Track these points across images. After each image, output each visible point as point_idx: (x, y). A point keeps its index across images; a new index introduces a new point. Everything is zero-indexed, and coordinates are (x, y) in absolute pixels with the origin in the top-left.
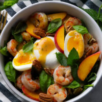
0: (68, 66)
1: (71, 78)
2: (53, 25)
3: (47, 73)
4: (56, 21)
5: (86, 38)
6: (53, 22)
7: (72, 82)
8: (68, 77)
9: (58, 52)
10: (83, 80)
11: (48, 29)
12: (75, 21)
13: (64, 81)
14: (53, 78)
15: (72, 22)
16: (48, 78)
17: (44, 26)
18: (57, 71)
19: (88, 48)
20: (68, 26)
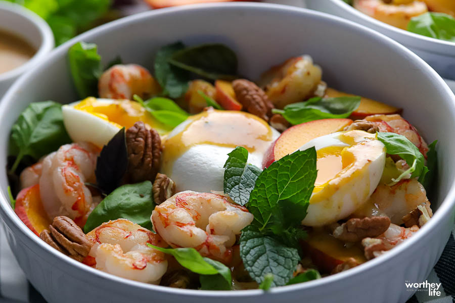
3: (152, 193)
11: (289, 106)
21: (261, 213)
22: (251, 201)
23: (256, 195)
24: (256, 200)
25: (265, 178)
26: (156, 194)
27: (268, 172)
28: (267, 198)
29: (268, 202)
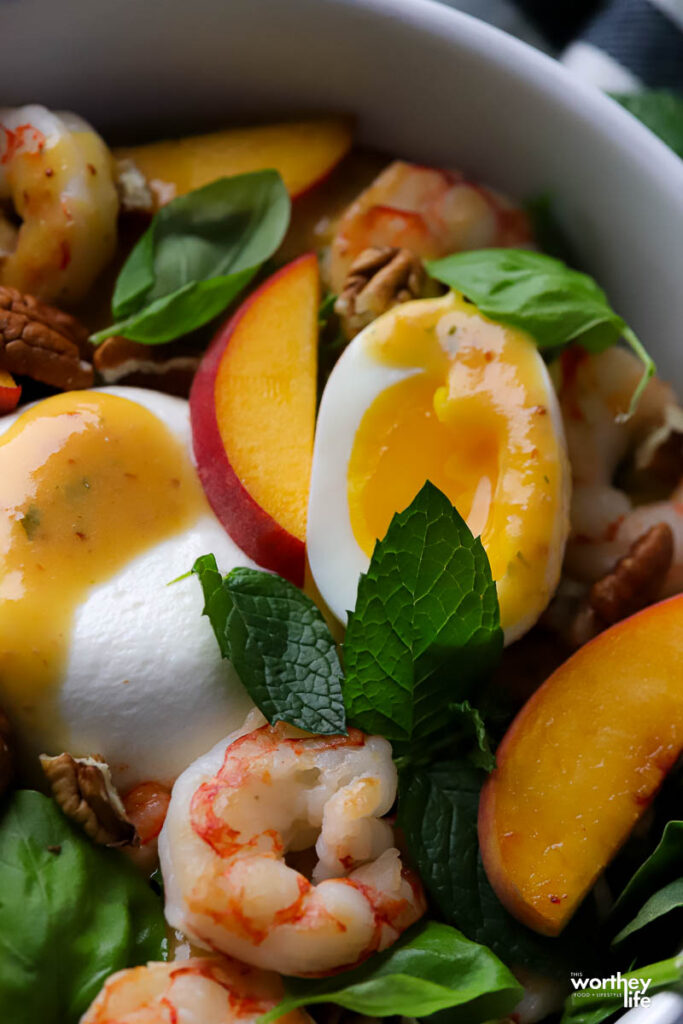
0: (357, 727)
1: (388, 880)
2: (181, 254)
3: (74, 827)
4: (218, 210)
5: (592, 407)
6: (182, 224)
7: (407, 936)
8: (349, 866)
9: (232, 560)
10: (555, 916)
11: (119, 299)
12: (458, 208)
13: (293, 915)
14: (157, 889)
15: (415, 220)
16: (93, 890)
17: (65, 255)
18: (208, 792)
19: (612, 531)
20: (367, 258)
21: (389, 716)
22: (349, 706)
23: (358, 686)
24: (362, 695)
25: (363, 637)
26: (91, 824)
27: (360, 619)
28: (389, 678)
29: (395, 682)
